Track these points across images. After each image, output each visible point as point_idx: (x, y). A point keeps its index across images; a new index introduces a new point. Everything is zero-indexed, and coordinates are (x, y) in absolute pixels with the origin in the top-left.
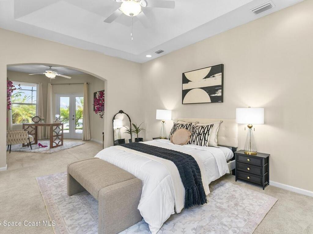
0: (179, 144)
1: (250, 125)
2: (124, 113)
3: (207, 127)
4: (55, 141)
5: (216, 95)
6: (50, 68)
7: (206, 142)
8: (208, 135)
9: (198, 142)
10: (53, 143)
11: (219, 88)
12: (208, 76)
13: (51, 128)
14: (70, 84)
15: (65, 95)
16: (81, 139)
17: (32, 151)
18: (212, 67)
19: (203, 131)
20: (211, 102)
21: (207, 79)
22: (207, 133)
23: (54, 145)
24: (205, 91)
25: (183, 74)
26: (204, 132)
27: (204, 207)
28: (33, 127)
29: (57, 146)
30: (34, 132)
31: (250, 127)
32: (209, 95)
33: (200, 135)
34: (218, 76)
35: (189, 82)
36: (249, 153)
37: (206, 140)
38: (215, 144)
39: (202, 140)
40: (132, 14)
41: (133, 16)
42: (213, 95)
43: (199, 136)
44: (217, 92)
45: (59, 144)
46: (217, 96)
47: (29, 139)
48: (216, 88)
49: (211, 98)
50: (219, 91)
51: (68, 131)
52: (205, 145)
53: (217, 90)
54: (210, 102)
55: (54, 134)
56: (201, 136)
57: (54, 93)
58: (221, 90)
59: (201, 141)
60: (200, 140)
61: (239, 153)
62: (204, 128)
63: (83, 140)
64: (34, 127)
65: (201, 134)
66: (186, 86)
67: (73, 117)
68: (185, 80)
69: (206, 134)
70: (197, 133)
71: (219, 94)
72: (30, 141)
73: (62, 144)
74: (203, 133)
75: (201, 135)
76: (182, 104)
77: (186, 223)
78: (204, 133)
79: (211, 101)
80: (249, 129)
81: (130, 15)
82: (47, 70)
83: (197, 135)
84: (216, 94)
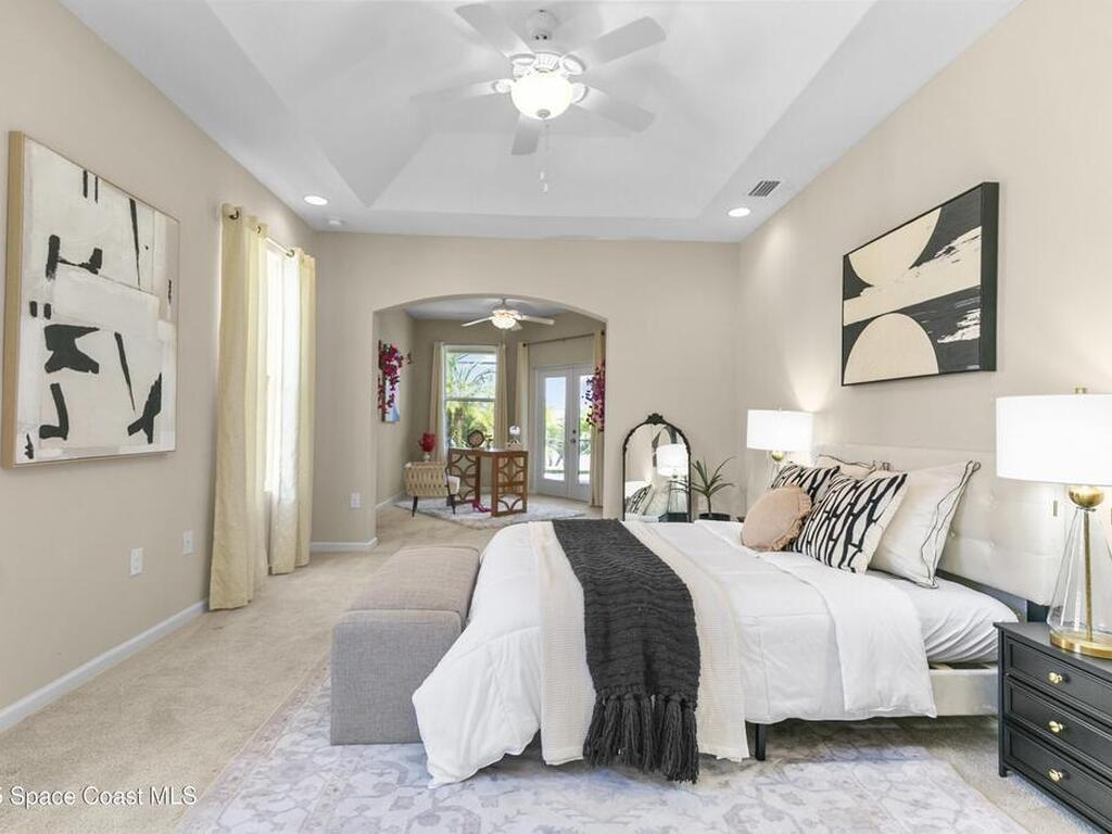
0: (750, 545)
1: (1085, 493)
2: (664, 422)
3: (871, 488)
4: (504, 499)
5: (958, 337)
6: (504, 303)
7: (851, 550)
8: (870, 521)
9: (821, 544)
10: (500, 503)
11: (973, 301)
12: (927, 255)
13: (495, 463)
14: (564, 339)
15: (554, 371)
16: (586, 502)
17: (454, 517)
18: (941, 206)
19: (849, 504)
20: (940, 374)
21: (924, 264)
22: (868, 510)
23: (502, 508)
24: (919, 321)
25: (846, 258)
26: (853, 505)
27: (684, 793)
28: (470, 457)
29: (511, 512)
30: (472, 471)
31: (1089, 504)
32: (933, 338)
33: (834, 520)
34: (969, 245)
35: (865, 290)
36: (1072, 645)
37: (856, 540)
38: (921, 569)
39: (836, 541)
40: (544, 113)
41: (549, 117)
42: (948, 339)
43: (830, 520)
44: (963, 323)
45: (515, 508)
46: (960, 341)
47: (448, 486)
48: (960, 305)
49: (939, 349)
50: (970, 317)
51: (561, 477)
52: (846, 563)
53: (962, 315)
54: (937, 372)
55: (501, 479)
56: (835, 523)
57: (532, 368)
58: (977, 313)
59: (831, 543)
60: (830, 538)
61: (1015, 631)
62: (860, 491)
63: (590, 503)
64: (473, 458)
65: (838, 512)
66: (855, 310)
67: (573, 436)
68: (853, 286)
69: (856, 517)
70: (828, 509)
71: (970, 330)
72: (452, 493)
73: (524, 510)
74: (846, 512)
75: (838, 517)
76: (843, 385)
77: (547, 804)
78: (850, 513)
79: (940, 366)
80: (1082, 512)
81: (540, 116)
82: (497, 307)
83: (825, 515)
84: (960, 332)
